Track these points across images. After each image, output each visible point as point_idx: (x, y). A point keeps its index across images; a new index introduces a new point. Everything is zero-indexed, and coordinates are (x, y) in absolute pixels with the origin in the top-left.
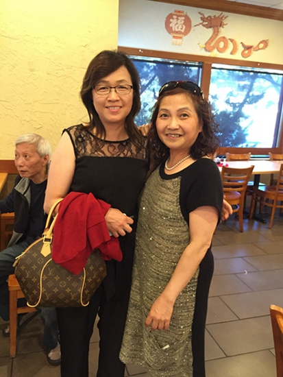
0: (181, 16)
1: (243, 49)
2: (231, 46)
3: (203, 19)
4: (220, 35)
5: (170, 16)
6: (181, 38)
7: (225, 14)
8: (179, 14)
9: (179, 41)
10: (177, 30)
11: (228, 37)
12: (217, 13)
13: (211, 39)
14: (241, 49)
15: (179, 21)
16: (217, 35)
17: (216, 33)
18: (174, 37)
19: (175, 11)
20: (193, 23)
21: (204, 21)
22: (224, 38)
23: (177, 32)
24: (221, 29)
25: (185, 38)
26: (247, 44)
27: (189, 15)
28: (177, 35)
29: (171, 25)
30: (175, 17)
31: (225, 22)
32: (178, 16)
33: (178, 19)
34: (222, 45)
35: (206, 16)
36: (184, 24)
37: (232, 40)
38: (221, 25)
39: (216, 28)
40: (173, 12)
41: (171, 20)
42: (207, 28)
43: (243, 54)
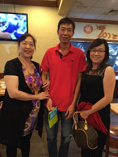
0: (89, 26)
1: (113, 36)
2: (108, 35)
3: (97, 27)
4: (104, 32)
5: (86, 27)
6: (89, 34)
7: (106, 24)
8: (88, 26)
9: (89, 35)
10: (88, 31)
11: (107, 32)
12: (103, 25)
13: (101, 33)
14: (112, 36)
15: (89, 28)
16: (103, 32)
17: (102, 31)
18: (87, 34)
19: (87, 25)
20: (94, 29)
21: (98, 28)
22: (106, 33)
23: (88, 32)
24: (104, 30)
25: (91, 34)
26: (114, 34)
27: (92, 26)
28: (88, 33)
29: (86, 30)
30: (87, 27)
31: (106, 27)
32: (88, 27)
33: (88, 28)
34: (105, 35)
35: (98, 26)
36: (90, 29)
37: (109, 33)
38: (104, 28)
39: (102, 30)
40: (86, 25)
41: (86, 28)
42: (99, 30)
43: (113, 38)
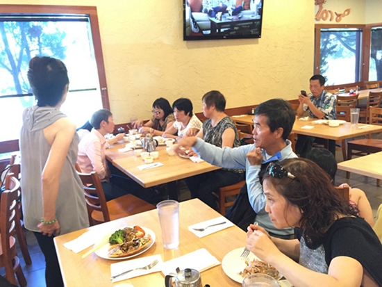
2: (329, 15)
4: (324, 9)
11: (328, 10)
13: (319, 12)
14: (335, 16)
16: (322, 9)
17: (321, 7)
22: (325, 10)
24: (324, 5)
26: (338, 13)
34: (325, 15)
37: (330, 12)
38: (324, 2)
39: (320, 4)
42: (316, 5)
43: (337, 21)
